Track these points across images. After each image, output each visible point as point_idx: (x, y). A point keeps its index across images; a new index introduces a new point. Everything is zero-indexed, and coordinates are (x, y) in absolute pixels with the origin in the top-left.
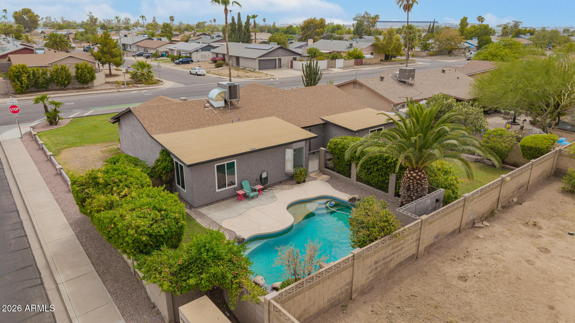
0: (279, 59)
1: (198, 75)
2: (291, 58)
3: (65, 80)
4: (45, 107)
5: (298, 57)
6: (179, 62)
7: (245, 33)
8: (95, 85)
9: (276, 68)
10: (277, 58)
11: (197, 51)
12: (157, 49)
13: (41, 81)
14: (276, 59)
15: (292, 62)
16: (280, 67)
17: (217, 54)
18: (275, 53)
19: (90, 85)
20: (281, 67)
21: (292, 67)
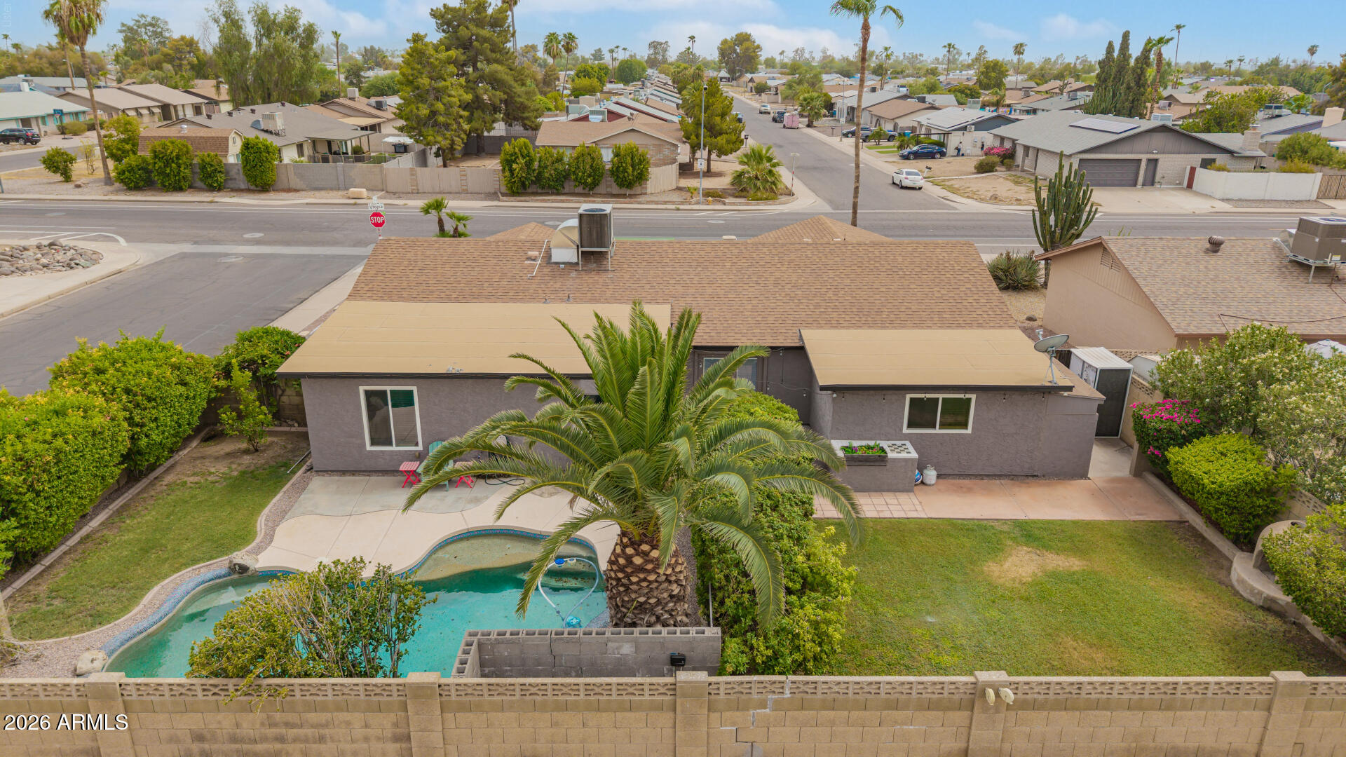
0: (1149, 160)
1: (903, 188)
2: (1196, 159)
3: (589, 176)
4: (441, 222)
5: (1221, 159)
6: (910, 153)
7: (1129, 88)
8: (649, 191)
9: (1135, 185)
10: (1144, 157)
11: (964, 128)
12: (897, 121)
13: (547, 175)
14: (1139, 161)
15: (1193, 170)
16: (1151, 181)
17: (1002, 139)
18: (1140, 144)
19: (637, 190)
20: (1152, 184)
21: (1190, 185)
